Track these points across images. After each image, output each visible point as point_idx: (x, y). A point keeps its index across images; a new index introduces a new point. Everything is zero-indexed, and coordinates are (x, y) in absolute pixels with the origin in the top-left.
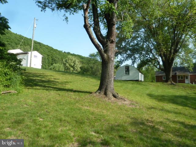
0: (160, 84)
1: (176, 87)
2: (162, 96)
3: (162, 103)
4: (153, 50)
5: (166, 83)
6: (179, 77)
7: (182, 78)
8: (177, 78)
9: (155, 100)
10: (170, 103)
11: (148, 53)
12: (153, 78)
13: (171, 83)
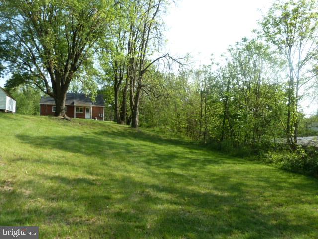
0: (45, 118)
1: (70, 124)
2: (44, 139)
3: (42, 149)
4: (38, 59)
5: (55, 117)
6: (77, 108)
7: (81, 111)
8: (75, 110)
9: (29, 145)
10: (55, 149)
11: (28, 63)
12: (36, 108)
13: (63, 117)
